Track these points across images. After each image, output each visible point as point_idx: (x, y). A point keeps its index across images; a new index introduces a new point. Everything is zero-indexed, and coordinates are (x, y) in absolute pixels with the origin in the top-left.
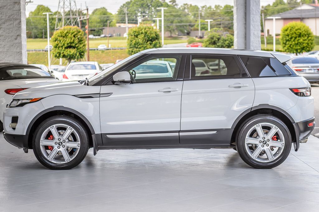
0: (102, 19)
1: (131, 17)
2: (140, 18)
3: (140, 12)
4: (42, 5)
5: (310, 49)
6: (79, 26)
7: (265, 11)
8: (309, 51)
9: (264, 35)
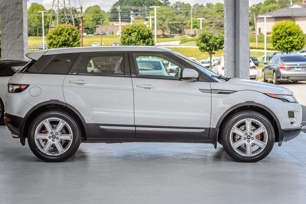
0: (95, 17)
1: (124, 15)
2: (133, 16)
3: (133, 10)
4: (36, 3)
5: (300, 47)
6: (73, 24)
7: (257, 9)
8: (299, 49)
9: (255, 34)
